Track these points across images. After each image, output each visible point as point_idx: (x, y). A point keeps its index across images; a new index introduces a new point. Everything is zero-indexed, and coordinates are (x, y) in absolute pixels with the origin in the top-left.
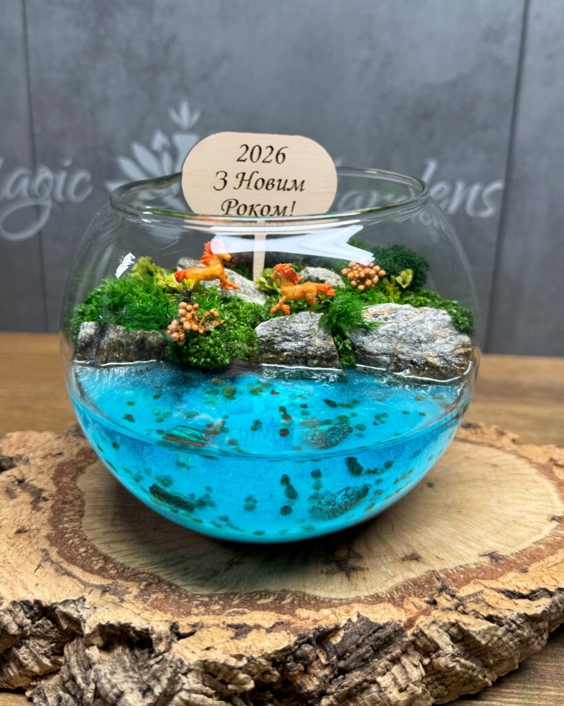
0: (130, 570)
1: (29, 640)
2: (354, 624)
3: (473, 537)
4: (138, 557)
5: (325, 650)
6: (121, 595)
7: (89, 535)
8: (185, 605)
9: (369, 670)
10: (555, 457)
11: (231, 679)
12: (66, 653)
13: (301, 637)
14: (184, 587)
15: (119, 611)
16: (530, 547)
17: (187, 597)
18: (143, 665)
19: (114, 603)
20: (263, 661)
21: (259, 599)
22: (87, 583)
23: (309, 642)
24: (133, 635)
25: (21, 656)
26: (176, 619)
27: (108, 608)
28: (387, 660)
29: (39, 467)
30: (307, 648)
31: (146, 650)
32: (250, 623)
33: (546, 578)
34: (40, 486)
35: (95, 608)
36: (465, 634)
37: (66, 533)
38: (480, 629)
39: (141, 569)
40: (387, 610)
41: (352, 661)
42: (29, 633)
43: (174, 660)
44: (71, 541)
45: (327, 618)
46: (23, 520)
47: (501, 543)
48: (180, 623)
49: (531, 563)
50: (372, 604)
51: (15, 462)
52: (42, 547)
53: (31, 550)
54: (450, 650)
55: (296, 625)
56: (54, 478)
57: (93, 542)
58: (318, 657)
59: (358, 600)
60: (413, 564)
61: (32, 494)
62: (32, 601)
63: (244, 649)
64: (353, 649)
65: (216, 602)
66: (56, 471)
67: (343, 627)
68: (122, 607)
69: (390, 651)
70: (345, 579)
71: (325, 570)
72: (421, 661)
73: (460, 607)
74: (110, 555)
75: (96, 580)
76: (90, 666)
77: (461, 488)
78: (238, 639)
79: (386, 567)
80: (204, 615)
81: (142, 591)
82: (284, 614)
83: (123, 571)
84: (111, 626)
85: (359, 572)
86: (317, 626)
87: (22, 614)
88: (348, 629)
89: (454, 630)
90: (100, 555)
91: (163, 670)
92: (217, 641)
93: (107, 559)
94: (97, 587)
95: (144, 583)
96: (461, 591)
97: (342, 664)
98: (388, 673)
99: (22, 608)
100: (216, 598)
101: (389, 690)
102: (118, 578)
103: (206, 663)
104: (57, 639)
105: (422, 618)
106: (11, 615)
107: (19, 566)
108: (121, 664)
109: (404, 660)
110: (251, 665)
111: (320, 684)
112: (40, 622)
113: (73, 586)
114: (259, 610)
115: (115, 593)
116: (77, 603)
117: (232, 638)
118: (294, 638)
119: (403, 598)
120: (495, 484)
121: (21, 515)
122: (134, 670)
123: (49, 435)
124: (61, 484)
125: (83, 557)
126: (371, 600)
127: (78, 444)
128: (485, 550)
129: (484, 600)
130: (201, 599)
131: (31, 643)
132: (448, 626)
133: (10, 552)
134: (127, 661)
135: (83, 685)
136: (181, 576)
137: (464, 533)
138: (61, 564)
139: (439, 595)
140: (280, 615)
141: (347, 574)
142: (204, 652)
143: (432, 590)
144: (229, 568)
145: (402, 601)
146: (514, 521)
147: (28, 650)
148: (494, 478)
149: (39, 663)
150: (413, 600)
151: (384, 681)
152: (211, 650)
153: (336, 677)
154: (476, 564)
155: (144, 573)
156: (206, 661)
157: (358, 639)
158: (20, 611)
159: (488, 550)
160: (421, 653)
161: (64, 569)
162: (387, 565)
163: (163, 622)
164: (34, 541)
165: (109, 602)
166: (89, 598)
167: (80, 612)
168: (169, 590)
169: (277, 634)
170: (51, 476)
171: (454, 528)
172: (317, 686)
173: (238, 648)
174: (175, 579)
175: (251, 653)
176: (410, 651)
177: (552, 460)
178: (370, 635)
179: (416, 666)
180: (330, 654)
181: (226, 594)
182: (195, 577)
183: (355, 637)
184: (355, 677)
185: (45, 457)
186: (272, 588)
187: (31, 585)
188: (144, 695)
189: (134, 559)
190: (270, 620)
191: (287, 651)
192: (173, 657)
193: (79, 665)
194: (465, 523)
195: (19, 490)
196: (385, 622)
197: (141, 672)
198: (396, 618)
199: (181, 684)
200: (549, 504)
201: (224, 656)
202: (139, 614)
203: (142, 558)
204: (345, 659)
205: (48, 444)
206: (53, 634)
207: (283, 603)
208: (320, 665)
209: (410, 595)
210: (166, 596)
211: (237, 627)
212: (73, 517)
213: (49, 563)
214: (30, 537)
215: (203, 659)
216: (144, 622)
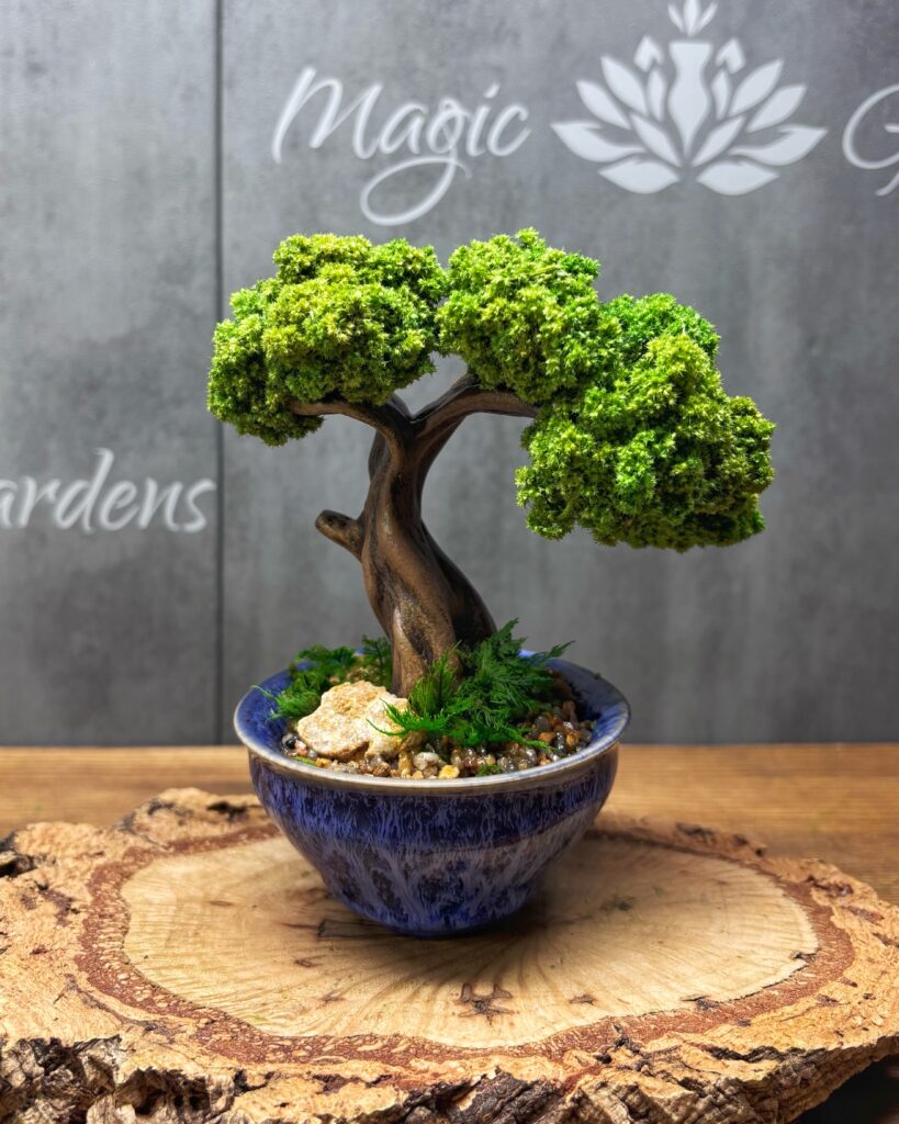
0: (186, 1004)
1: (40, 1096)
2: (490, 1083)
3: (676, 976)
4: (198, 989)
5: (450, 1120)
6: (170, 1035)
7: (133, 959)
8: (257, 1050)
10: (818, 876)
12: (89, 1119)
13: (414, 1095)
14: (258, 1027)
15: (166, 1054)
16: (757, 993)
17: (262, 1039)
19: (160, 1044)
21: (361, 1045)
22: (126, 1019)
23: (425, 1103)
24: (183, 1087)
26: (244, 1067)
27: (151, 1050)
30: (422, 1112)
31: (201, 1108)
32: (347, 1074)
33: (776, 1035)
34: (68, 893)
35: (134, 1051)
36: (649, 1105)
37: (102, 955)
38: (670, 1096)
39: (201, 1003)
40: (538, 1065)
42: (39, 1088)
43: (236, 1118)
44: (107, 965)
46: (42, 938)
47: (715, 986)
48: (248, 1072)
49: (755, 1013)
50: (518, 1057)
51: (36, 862)
52: (67, 972)
53: (52, 976)
55: (408, 1080)
56: (88, 885)
57: (137, 967)
59: (500, 1051)
60: (584, 1008)
61: (58, 903)
63: (334, 1108)
64: (487, 1118)
65: (302, 1047)
67: (475, 1086)
68: (171, 1049)
70: (485, 1024)
71: (457, 1012)
73: (645, 1065)
74: (160, 984)
75: (138, 1015)
78: (327, 1095)
79: (544, 1011)
80: (283, 1062)
81: (200, 1030)
82: (394, 1065)
83: (176, 1005)
84: (155, 1074)
85: (505, 1016)
86: (437, 1081)
87: (32, 1058)
88: (482, 1089)
89: (634, 1099)
90: (146, 983)
92: (298, 1096)
93: (155, 988)
94: (139, 1023)
95: (205, 1020)
96: (649, 1045)
99: (34, 1050)
100: (302, 1042)
102: (170, 1012)
104: (79, 1098)
105: (588, 1077)
106: (18, 1059)
107: (33, 995)
112: (57, 1072)
113: (106, 1022)
114: (360, 1059)
115: (163, 1031)
116: (109, 1043)
117: (318, 1093)
118: (404, 1096)
119: (563, 1051)
120: (719, 908)
123: (85, 829)
124: (98, 892)
125: (122, 986)
126: (518, 1051)
127: (125, 842)
128: (691, 995)
129: (679, 1059)
130: (280, 1043)
131: (41, 1102)
132: (625, 1090)
133: (23, 978)
136: (256, 1013)
137: (663, 970)
138: (92, 994)
139: (616, 1050)
140: (387, 1065)
141: (488, 1017)
142: (278, 1108)
143: (606, 1043)
144: (324, 1005)
145: (562, 1055)
146: (739, 957)
148: (721, 901)
150: (579, 1055)
152: (288, 1106)
154: (674, 1011)
155: (204, 1007)
156: (278, 1121)
157: (496, 1104)
158: (30, 1054)
159: (694, 993)
161: (96, 1001)
162: (547, 1008)
163: (226, 1069)
164: (57, 963)
165: (154, 1042)
166: (126, 1038)
167: (112, 1056)
168: (237, 1030)
169: (381, 1090)
170: (86, 881)
171: (650, 963)
173: (324, 1107)
174: (247, 1017)
175: (342, 1114)
177: (811, 879)
178: (512, 1100)
181: (316, 1038)
182: (275, 1015)
183: (491, 1101)
185: (78, 858)
186: (382, 1032)
187: (48, 1022)
189: (193, 991)
190: (374, 1071)
191: (394, 1115)
192: (235, 1115)
194: (667, 959)
195: (40, 898)
196: (534, 1079)
198: (551, 1077)
201: (305, 1115)
202: (193, 1059)
203: (204, 989)
205: (84, 841)
206: (73, 1091)
207: (394, 1051)
209: (574, 1048)
210: (232, 1037)
211: (326, 1079)
212: (112, 935)
213: (75, 992)
214: (51, 958)
215: (276, 1118)
216: (200, 1069)
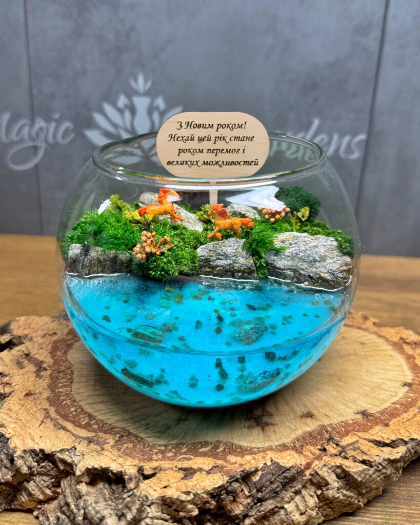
0: (107, 425)
1: (36, 476)
2: (268, 467)
3: (350, 400)
4: (113, 415)
5: (248, 485)
6: (101, 444)
7: (77, 398)
8: (148, 453)
9: (279, 499)
10: (404, 337)
11: (182, 509)
12: (62, 485)
13: (231, 477)
14: (146, 439)
15: (101, 458)
16: (390, 407)
17: (149, 446)
18: (118, 497)
19: (97, 452)
20: (205, 496)
21: (200, 448)
22: (77, 436)
23: (237, 480)
24: (111, 475)
25: (30, 488)
26: (142, 464)
27: (92, 456)
28: (292, 492)
29: (40, 344)
30: (236, 485)
31: (120, 485)
32: (195, 467)
33: (402, 431)
35: (84, 455)
36: (347, 473)
37: (61, 396)
38: (357, 470)
39: (115, 424)
40: (291, 456)
41: (267, 493)
42: (36, 472)
43: (142, 496)
44: (64, 402)
45: (249, 462)
46: (29, 386)
47: (369, 404)
48: (145, 467)
49: (391, 419)
50: (280, 451)
52: (44, 407)
53: (36, 409)
54: (336, 485)
55: (227, 468)
56: (50, 353)
57: (80, 403)
58: (243, 490)
59: (271, 449)
60: (309, 420)
61: (36, 365)
62: (38, 450)
63: (191, 487)
64: (268, 485)
65: (170, 450)
66: (52, 347)
67: (261, 469)
68: (103, 454)
69: (294, 486)
70: (261, 432)
71: (246, 425)
72: (315, 492)
73: (343, 452)
74: (93, 413)
75: (83, 433)
76: (80, 497)
77: (340, 361)
78: (187, 480)
79: (289, 422)
80: (161, 460)
81: (117, 441)
82: (219, 460)
83: (103, 426)
84: (96, 469)
85: (271, 426)
86: (243, 469)
87: (30, 459)
88: (264, 470)
89: (339, 471)
90: (86, 413)
91: (133, 502)
92: (172, 481)
93: (90, 416)
94: (84, 438)
95: (118, 436)
96: (343, 441)
97: (260, 495)
98: (292, 501)
99: (31, 454)
100: (170, 447)
101: (293, 514)
102: (100, 431)
103: (165, 498)
104: (56, 475)
105: (316, 462)
106: (23, 460)
107: (28, 422)
108: (102, 496)
109: (304, 492)
110: (196, 499)
111: (245, 509)
112: (44, 464)
113: (67, 438)
114: (201, 456)
115: (98, 444)
116: (70, 451)
117: (182, 479)
118: (226, 479)
119: (302, 446)
120: (364, 358)
121: (28, 382)
122: (111, 500)
123: (46, 319)
124: (56, 357)
125: (73, 415)
126: (280, 448)
127: (67, 326)
128: (359, 409)
129: (359, 448)
130: (159, 448)
131: (37, 479)
132: (335, 468)
133: (21, 411)
134: (107, 494)
135: (75, 511)
136: (144, 430)
137: (343, 396)
138: (58, 421)
139: (328, 444)
140: (216, 460)
141: (262, 428)
142: (163, 489)
143: (323, 440)
144: (178, 424)
145: (302, 449)
146: (378, 386)
147: (35, 484)
148: (363, 354)
149: (43, 493)
150: (310, 448)
151: (290, 507)
152: (168, 488)
153: (255, 504)
154: (352, 420)
155: (117, 428)
156: (164, 497)
157: (272, 478)
158: (29, 457)
159: (360, 409)
160: (315, 487)
161: (61, 425)
162: (290, 421)
163: (133, 466)
164: (38, 402)
165: (94, 450)
166: (79, 447)
167: (72, 458)
168: (136, 441)
169: (214, 475)
171: (336, 392)
172: (243, 511)
173: (186, 486)
174: (140, 433)
175: (196, 490)
176: (308, 485)
177: (402, 338)
178: (280, 475)
179: (312, 496)
180: (251, 488)
181: (177, 444)
182: (154, 431)
183: (269, 476)
184: (269, 505)
185: (44, 336)
186: (209, 439)
187: (37, 438)
188: (119, 519)
189: (110, 417)
190: (209, 464)
191: (222, 488)
192: (141, 494)
193: (72, 495)
194: (344, 389)
195: (26, 362)
196: (290, 465)
197: (117, 502)
198: (298, 463)
199: (146, 512)
200: (402, 373)
201: (177, 493)
202: (115, 460)
203: (115, 416)
204: (262, 492)
205: (46, 326)
206: (53, 473)
207: (218, 451)
208: (244, 496)
209: (307, 444)
210: (134, 446)
211: (185, 470)
212: (65, 384)
213: (49, 420)
214: (35, 399)
215: (162, 495)
216: (119, 466)
